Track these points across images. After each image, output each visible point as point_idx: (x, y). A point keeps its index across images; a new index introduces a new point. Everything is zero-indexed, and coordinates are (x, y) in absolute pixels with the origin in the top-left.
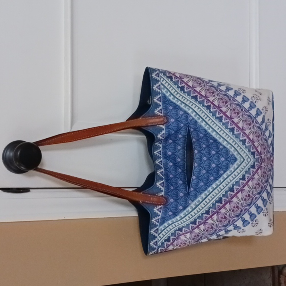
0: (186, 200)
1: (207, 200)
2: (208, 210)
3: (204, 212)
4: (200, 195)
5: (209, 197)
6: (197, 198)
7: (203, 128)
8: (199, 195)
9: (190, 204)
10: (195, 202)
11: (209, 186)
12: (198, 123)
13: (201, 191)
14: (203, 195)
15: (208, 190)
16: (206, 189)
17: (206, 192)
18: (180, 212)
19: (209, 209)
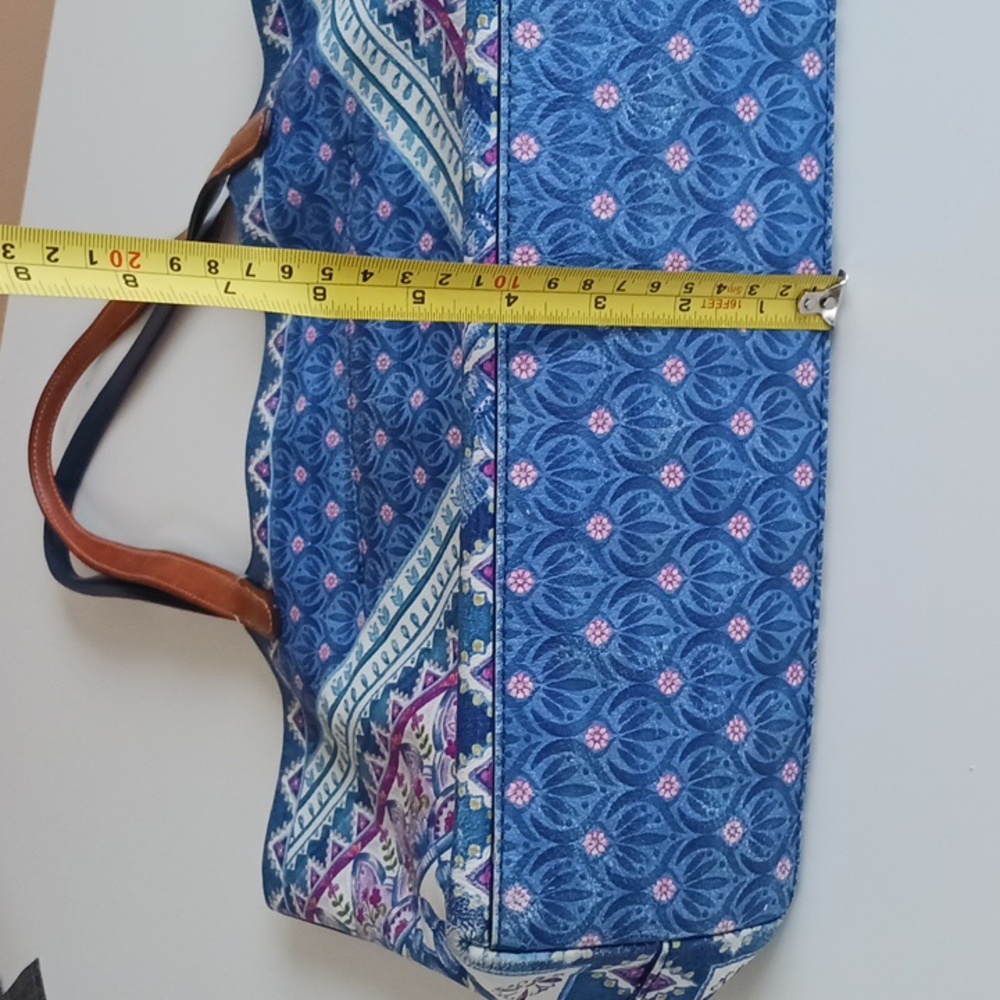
0: (351, 609)
1: (416, 607)
2: (413, 666)
3: (396, 681)
4: (390, 580)
5: (426, 593)
6: (376, 599)
7: (395, 160)
8: (386, 578)
9: (358, 632)
10: (374, 618)
11: (420, 525)
12: (378, 130)
13: (392, 559)
14: (402, 583)
15: (422, 547)
16: (410, 543)
17: (414, 563)
18: (321, 675)
19: (420, 664)
